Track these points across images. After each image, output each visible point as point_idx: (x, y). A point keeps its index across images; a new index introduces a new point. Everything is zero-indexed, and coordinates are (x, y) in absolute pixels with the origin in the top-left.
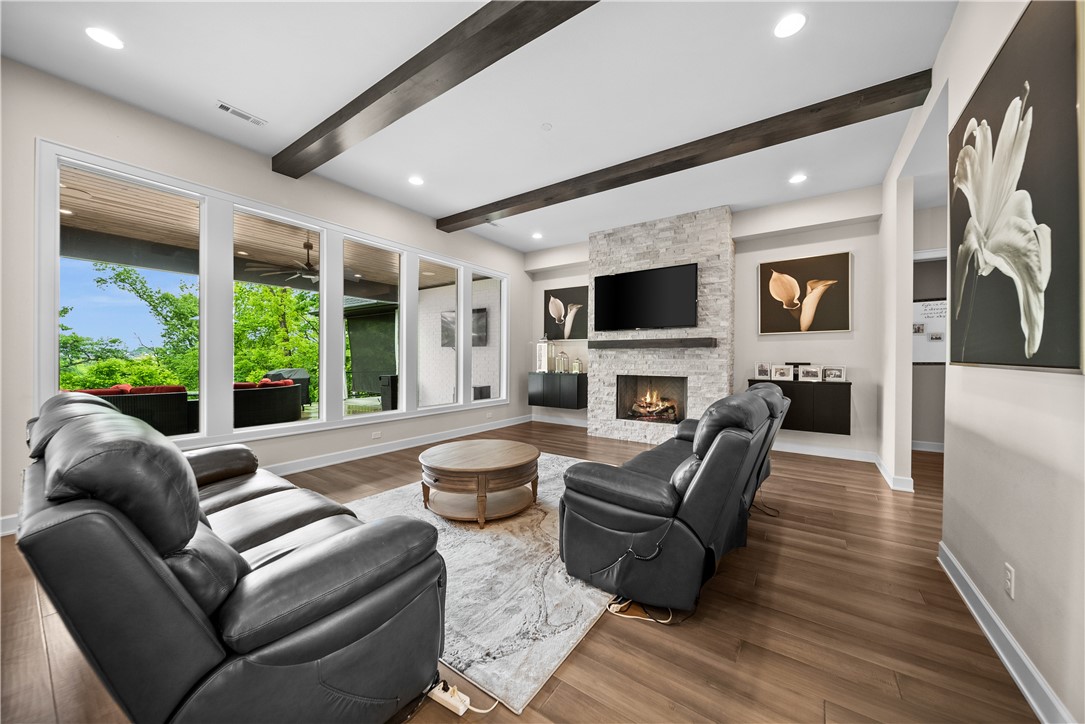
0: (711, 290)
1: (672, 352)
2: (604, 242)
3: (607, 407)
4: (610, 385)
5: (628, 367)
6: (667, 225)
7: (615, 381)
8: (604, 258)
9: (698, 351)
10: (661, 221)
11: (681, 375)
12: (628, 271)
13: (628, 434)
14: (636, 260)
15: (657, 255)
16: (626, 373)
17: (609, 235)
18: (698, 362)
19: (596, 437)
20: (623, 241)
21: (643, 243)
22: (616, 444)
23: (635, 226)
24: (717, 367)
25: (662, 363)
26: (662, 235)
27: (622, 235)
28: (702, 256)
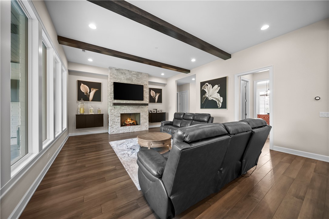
0: (145, 92)
1: (137, 107)
2: (116, 71)
3: (117, 124)
4: (118, 117)
5: (124, 111)
6: (135, 73)
7: (120, 115)
8: (115, 77)
9: (143, 106)
10: (133, 71)
11: (139, 113)
12: (124, 83)
13: (125, 131)
14: (126, 80)
15: (132, 80)
16: (124, 113)
17: (117, 70)
18: (142, 109)
19: (113, 134)
20: (122, 73)
21: (129, 76)
22: (120, 135)
23: (126, 70)
24: (147, 110)
25: (134, 110)
26: (133, 75)
27: (122, 71)
28: (143, 84)
